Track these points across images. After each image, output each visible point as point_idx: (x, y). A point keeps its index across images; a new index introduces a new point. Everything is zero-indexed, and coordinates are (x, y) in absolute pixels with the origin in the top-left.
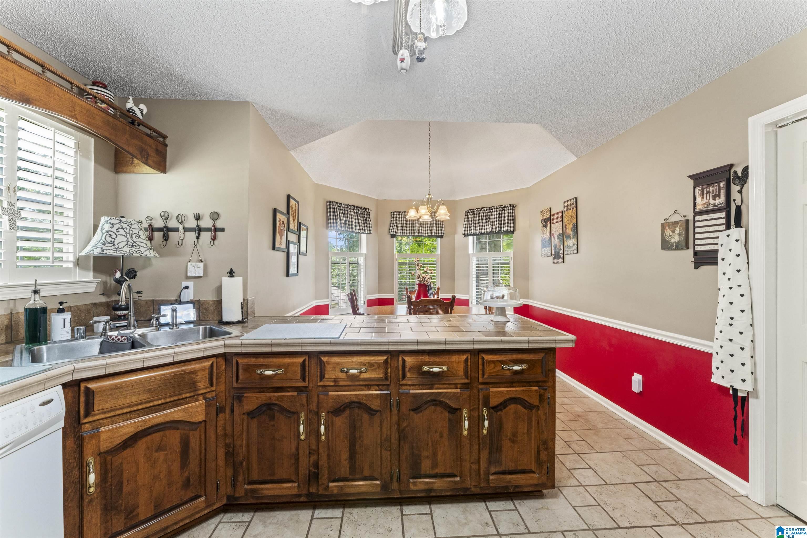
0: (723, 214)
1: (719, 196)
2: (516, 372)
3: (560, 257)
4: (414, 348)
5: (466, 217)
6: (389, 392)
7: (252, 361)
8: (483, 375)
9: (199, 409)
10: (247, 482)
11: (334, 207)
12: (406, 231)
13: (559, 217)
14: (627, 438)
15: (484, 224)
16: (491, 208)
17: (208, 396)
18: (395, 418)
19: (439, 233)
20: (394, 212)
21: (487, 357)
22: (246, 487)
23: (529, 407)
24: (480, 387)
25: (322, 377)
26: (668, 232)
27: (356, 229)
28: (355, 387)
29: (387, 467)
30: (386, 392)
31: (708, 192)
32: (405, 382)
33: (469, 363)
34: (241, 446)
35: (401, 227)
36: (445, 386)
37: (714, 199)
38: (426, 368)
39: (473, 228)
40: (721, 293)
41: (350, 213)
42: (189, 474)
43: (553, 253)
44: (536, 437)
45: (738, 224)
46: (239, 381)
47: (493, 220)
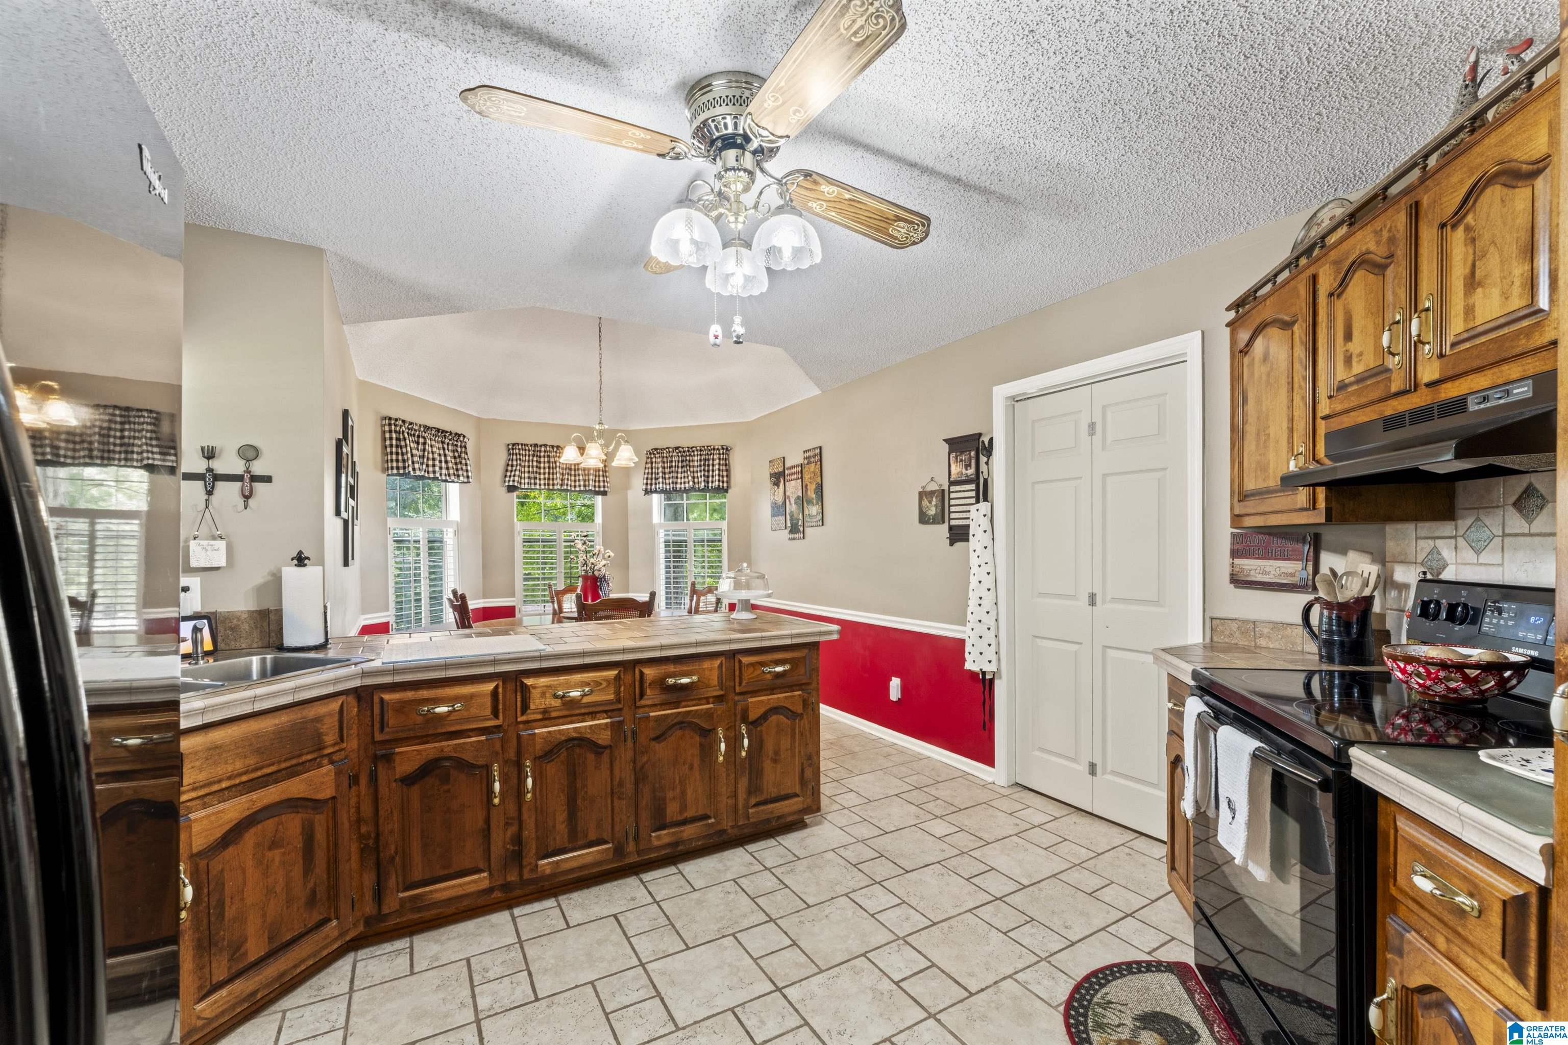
0: (973, 487)
1: (970, 465)
2: (778, 675)
3: (798, 531)
4: (657, 654)
5: (649, 460)
6: (621, 718)
7: (410, 695)
8: (740, 684)
9: (326, 779)
10: (401, 886)
11: (398, 429)
12: (538, 481)
13: (797, 473)
14: (887, 756)
15: (679, 475)
16: (691, 449)
17: (335, 758)
18: (630, 754)
19: (599, 487)
20: (514, 445)
21: (746, 660)
22: (401, 895)
23: (793, 715)
24: (736, 698)
25: (525, 708)
26: (925, 502)
27: (441, 475)
28: (574, 718)
29: (621, 822)
30: (618, 719)
31: (961, 460)
32: (643, 702)
33: (724, 669)
34: (392, 832)
35: (529, 472)
36: (694, 702)
37: (966, 469)
38: (671, 681)
39: (661, 480)
40: (972, 572)
41: (428, 442)
42: (315, 884)
43: (789, 524)
44: (800, 752)
45: (986, 499)
46: (386, 730)
47: (695, 469)
